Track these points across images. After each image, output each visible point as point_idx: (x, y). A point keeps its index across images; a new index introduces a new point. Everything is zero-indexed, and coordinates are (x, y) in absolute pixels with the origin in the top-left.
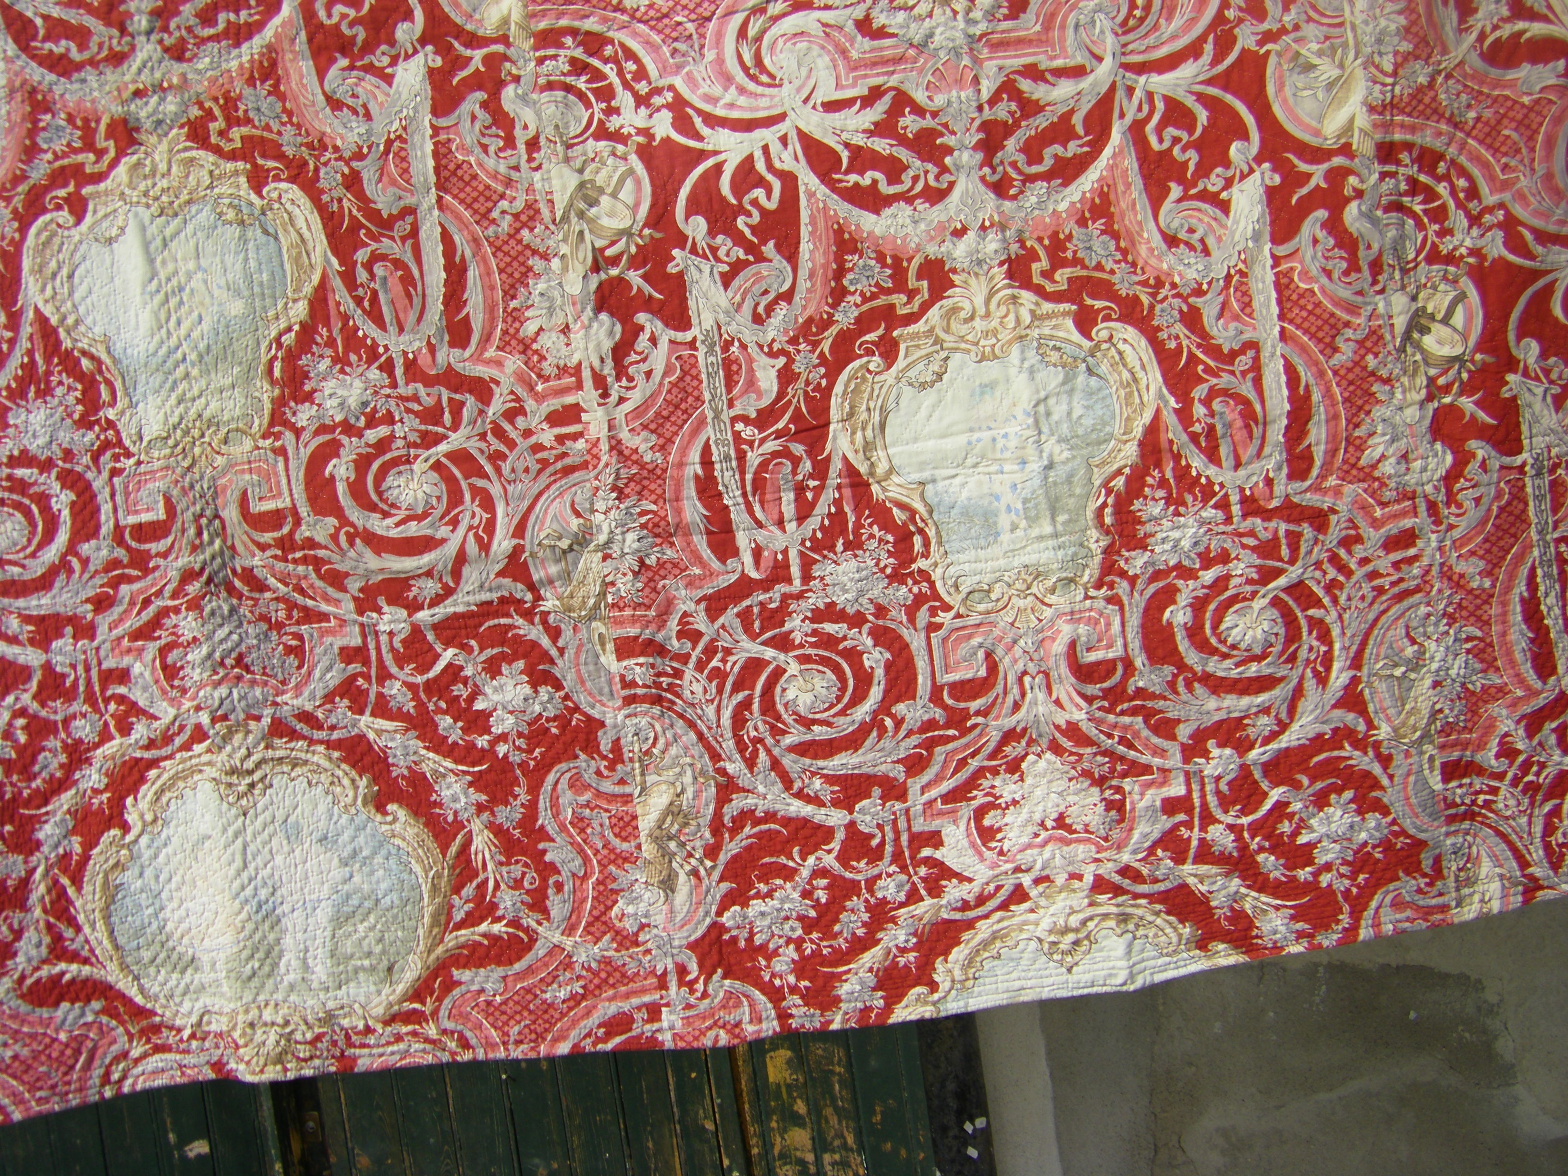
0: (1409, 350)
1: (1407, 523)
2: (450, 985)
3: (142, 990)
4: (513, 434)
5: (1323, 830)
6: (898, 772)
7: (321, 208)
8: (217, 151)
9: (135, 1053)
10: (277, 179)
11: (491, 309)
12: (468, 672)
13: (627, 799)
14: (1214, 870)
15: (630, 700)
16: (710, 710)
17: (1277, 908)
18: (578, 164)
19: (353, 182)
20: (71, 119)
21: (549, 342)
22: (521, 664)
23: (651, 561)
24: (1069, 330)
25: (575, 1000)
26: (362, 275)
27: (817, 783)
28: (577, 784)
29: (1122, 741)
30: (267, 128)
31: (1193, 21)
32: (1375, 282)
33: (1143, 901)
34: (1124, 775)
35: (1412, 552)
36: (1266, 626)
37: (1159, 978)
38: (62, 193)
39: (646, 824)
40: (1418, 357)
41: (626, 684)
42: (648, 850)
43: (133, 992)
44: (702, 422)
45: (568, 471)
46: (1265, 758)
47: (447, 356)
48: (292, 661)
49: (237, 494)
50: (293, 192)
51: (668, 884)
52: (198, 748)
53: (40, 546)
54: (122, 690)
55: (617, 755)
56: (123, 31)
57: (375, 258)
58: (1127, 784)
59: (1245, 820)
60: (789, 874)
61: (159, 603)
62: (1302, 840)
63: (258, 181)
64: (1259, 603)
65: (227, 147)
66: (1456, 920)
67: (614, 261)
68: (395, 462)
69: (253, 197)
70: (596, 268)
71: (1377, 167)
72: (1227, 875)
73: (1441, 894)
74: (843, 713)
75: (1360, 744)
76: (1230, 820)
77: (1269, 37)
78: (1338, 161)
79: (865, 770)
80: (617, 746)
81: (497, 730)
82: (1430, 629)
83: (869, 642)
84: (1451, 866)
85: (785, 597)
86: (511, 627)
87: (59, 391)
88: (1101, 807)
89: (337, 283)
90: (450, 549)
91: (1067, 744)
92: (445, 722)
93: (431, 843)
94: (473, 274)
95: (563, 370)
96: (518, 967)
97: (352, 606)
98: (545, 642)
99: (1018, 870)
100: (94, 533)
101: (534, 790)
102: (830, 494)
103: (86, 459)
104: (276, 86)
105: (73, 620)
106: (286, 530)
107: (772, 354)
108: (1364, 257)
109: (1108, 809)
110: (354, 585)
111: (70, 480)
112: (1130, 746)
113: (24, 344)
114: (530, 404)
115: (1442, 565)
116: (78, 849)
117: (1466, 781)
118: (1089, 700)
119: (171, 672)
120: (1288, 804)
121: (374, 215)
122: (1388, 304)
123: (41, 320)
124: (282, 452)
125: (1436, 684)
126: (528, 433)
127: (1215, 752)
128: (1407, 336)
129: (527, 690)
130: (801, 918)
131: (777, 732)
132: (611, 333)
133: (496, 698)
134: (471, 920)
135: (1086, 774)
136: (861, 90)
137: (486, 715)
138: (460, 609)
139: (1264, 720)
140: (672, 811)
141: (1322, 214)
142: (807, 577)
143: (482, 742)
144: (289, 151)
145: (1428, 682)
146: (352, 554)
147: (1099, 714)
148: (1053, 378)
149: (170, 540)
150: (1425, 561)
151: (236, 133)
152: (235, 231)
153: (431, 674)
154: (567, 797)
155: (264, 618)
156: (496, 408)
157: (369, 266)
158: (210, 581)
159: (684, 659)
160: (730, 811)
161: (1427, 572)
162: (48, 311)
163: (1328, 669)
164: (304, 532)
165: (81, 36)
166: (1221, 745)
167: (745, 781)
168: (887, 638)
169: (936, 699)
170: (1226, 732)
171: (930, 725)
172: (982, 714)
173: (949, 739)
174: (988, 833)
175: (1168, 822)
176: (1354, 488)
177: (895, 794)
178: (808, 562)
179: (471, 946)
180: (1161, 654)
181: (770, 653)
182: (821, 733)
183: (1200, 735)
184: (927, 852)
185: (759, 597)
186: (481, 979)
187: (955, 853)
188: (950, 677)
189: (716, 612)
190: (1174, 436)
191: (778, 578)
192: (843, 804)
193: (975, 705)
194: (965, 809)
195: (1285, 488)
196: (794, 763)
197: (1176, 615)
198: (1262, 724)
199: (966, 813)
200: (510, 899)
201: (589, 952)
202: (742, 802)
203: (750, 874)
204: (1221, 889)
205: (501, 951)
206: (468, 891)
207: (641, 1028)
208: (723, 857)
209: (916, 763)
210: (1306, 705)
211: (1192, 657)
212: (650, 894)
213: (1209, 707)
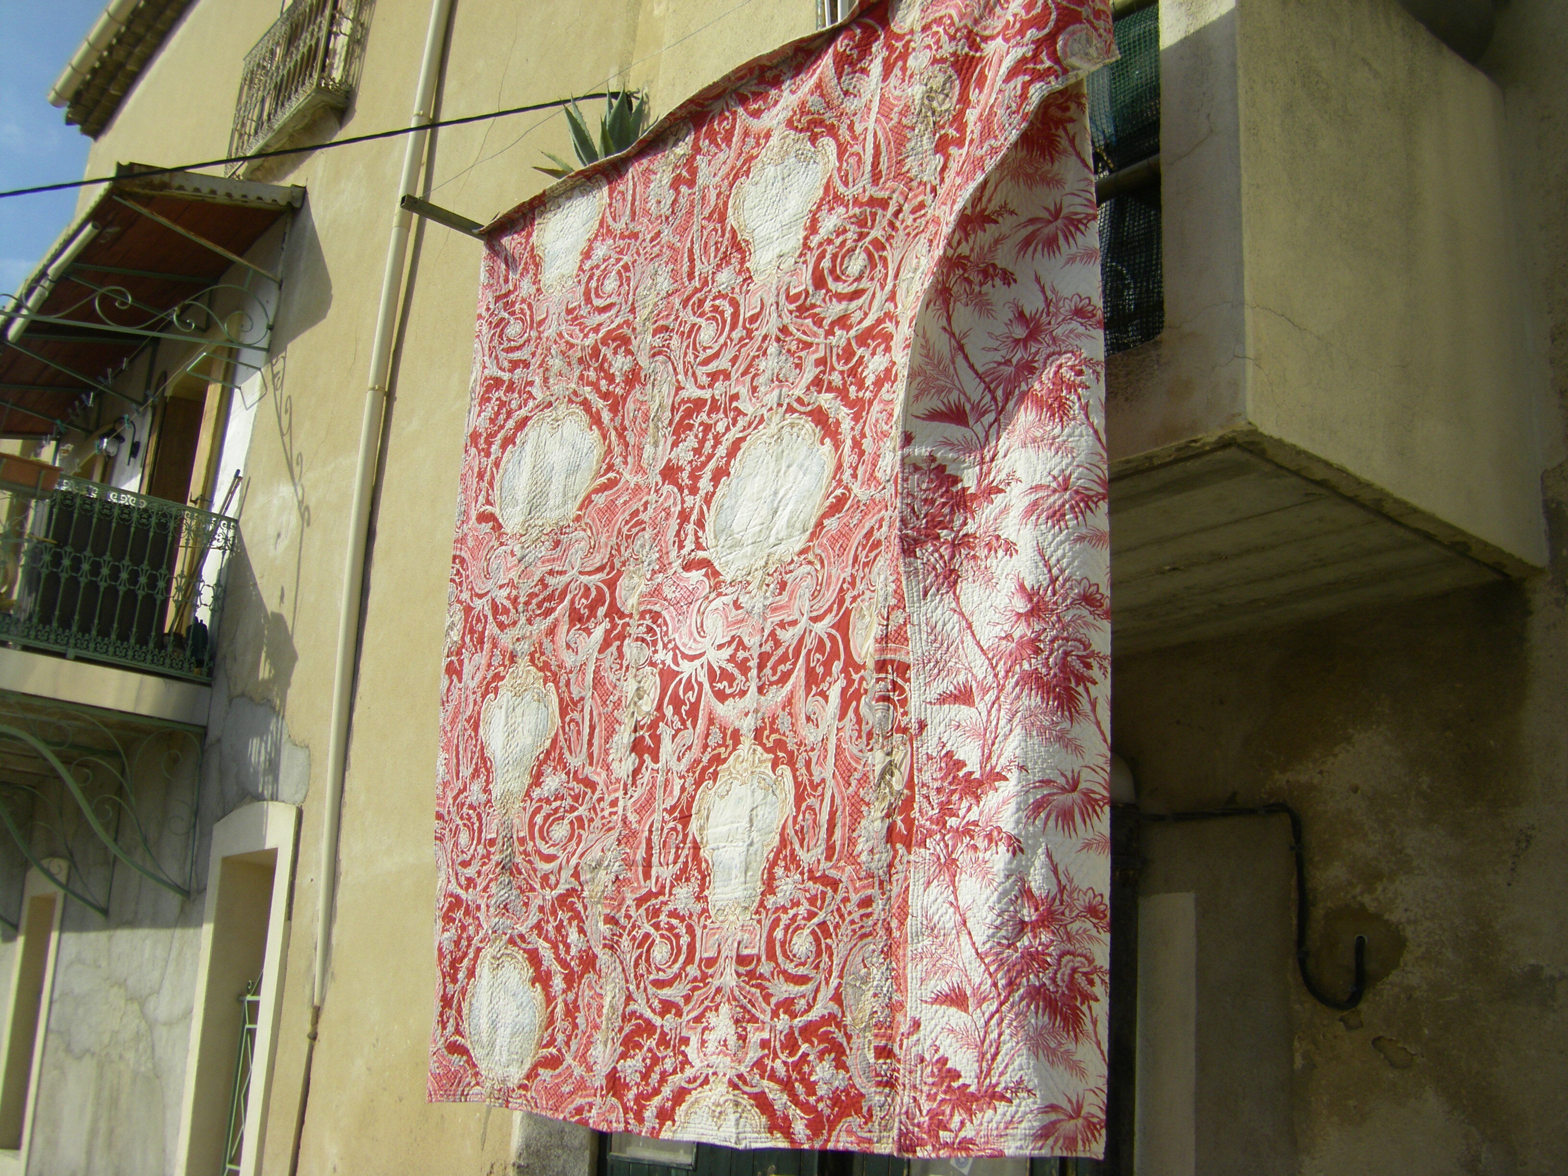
0: (883, 785)
1: (869, 892)
2: (537, 1075)
3: (475, 1054)
4: (598, 810)
5: (821, 1075)
6: (681, 1002)
7: (559, 696)
8: (536, 667)
9: (472, 1083)
10: (550, 681)
11: (600, 748)
12: (565, 923)
13: (601, 996)
14: (776, 1087)
15: (604, 946)
16: (628, 956)
17: (802, 1118)
18: (639, 678)
19: (568, 684)
20: (501, 651)
21: (615, 765)
22: (577, 922)
23: (621, 877)
24: (770, 768)
25: (571, 1093)
26: (567, 728)
27: (656, 1002)
28: (590, 987)
29: (750, 1001)
30: (548, 657)
31: (833, 593)
32: (868, 744)
33: (746, 1096)
34: (748, 1021)
35: (870, 910)
36: (808, 945)
37: (754, 1146)
38: (494, 685)
39: (605, 1010)
40: (887, 790)
41: (604, 938)
42: (603, 1024)
43: (473, 1055)
44: (654, 811)
46: (800, 1025)
47: (586, 769)
48: (524, 909)
50: (552, 687)
51: (606, 1043)
53: (471, 846)
55: (600, 973)
57: (571, 720)
58: (749, 1027)
59: (790, 1060)
60: (640, 1046)
62: (812, 1079)
63: (545, 681)
64: (807, 931)
65: (539, 665)
66: (876, 1151)
67: (642, 727)
68: (558, 819)
69: (543, 689)
70: (635, 731)
71: (875, 676)
72: (782, 1091)
73: (870, 1131)
74: (670, 967)
75: (838, 1025)
76: (784, 1058)
78: (862, 672)
79: (672, 999)
80: (600, 969)
81: (572, 954)
82: (875, 960)
83: (684, 931)
84: (878, 1113)
85: (662, 903)
86: (575, 903)
88: (735, 1037)
89: (560, 731)
92: (560, 947)
93: (544, 1005)
94: (597, 731)
95: (616, 781)
96: (557, 1071)
97: (539, 885)
98: (583, 912)
99: (708, 1066)
101: (579, 986)
102: (686, 851)
103: (483, 807)
107: (680, 778)
108: (865, 728)
109: (738, 1039)
110: (539, 876)
112: (753, 1006)
114: (605, 796)
115: (884, 920)
116: (466, 985)
117: (889, 1061)
118: (739, 975)
120: (808, 1055)
121: (573, 700)
122: (874, 758)
125: (875, 995)
126: (602, 810)
127: (782, 1016)
128: (882, 776)
129: (578, 935)
130: (641, 1072)
131: (648, 972)
132: (634, 763)
133: (571, 937)
134: (546, 1046)
136: (728, 639)
137: (569, 945)
138: (561, 892)
139: (803, 1002)
140: (612, 1005)
141: (854, 704)
142: (671, 894)
143: (568, 958)
144: (554, 668)
145: (871, 993)
147: (742, 984)
148: (759, 794)
149: (496, 846)
150: (875, 916)
151: (542, 659)
153: (557, 922)
154: (587, 992)
155: (520, 887)
156: (596, 797)
157: (569, 724)
158: (503, 867)
159: (624, 928)
160: (628, 1010)
161: (876, 924)
163: (830, 976)
164: (528, 848)
166: (785, 1013)
167: (635, 996)
168: (690, 930)
169: (699, 966)
170: (787, 1005)
171: (695, 979)
172: (712, 976)
173: (699, 988)
174: (703, 1042)
175: (760, 1053)
176: (849, 869)
177: (679, 1014)
178: (672, 886)
179: (546, 1058)
180: (771, 956)
181: (652, 931)
182: (661, 976)
183: (778, 1005)
184: (683, 1048)
185: (653, 901)
186: (545, 1074)
187: (691, 1051)
188: (705, 955)
189: (638, 906)
190: (790, 831)
191: (661, 892)
192: (662, 1015)
193: (710, 971)
194: (700, 1027)
195: (824, 865)
196: (651, 990)
197: (779, 934)
198: (802, 1004)
199: (699, 1030)
200: (560, 1038)
201: (579, 1071)
202: (633, 1006)
203: (630, 1044)
204: (779, 1099)
205: (553, 1062)
206: (550, 1030)
207: (586, 1114)
208: (624, 1033)
209: (688, 999)
210: (820, 996)
211: (780, 959)
212: (600, 1047)
213: (782, 989)
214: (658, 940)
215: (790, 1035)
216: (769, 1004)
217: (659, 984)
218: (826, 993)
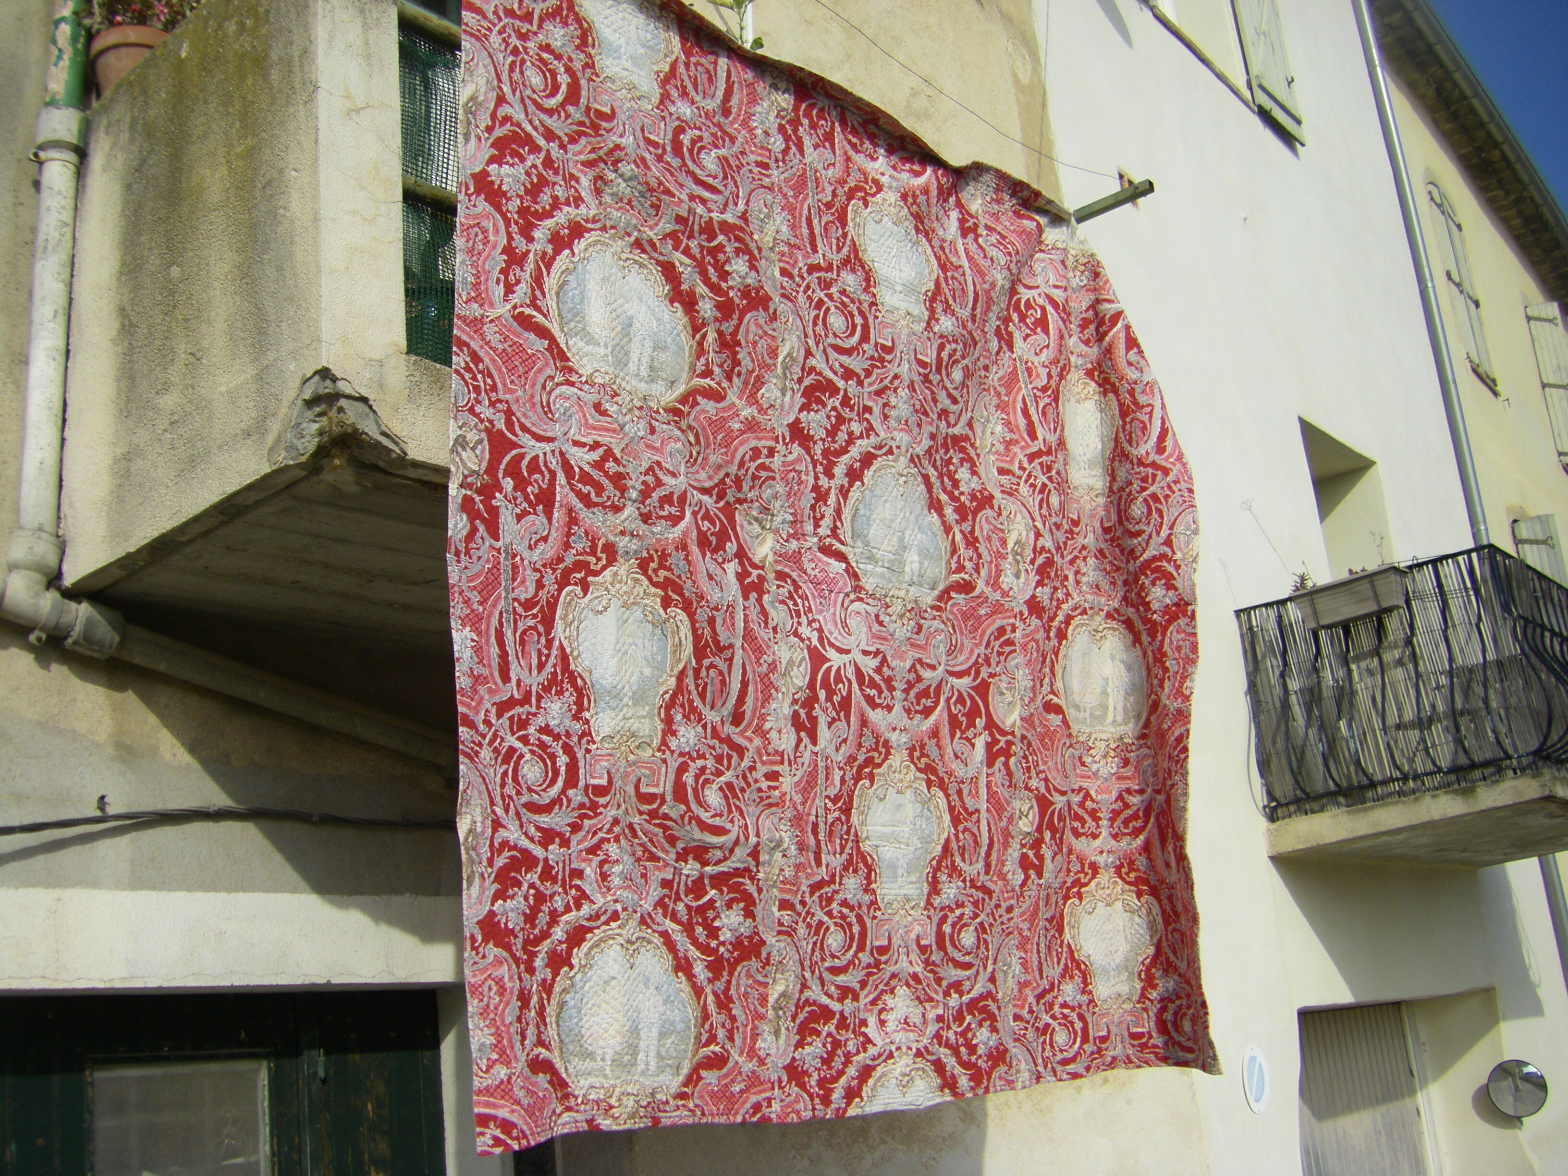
1: (1012, 902)
2: (700, 1078)
3: (566, 1069)
4: (750, 780)
5: (980, 1039)
6: (857, 986)
7: (694, 630)
8: (650, 579)
9: (558, 1111)
10: (676, 606)
11: (754, 711)
12: (718, 904)
13: (765, 985)
14: (948, 1052)
15: (780, 933)
16: (805, 944)
17: (965, 1074)
18: (789, 646)
19: (712, 621)
20: (587, 533)
21: (773, 735)
22: (742, 905)
23: (798, 862)
24: (924, 787)
25: (744, 1092)
26: (703, 673)
27: (833, 988)
28: (749, 975)
29: (928, 984)
30: (679, 577)
31: (968, 659)
32: (1015, 792)
33: (929, 1064)
34: (927, 1001)
35: (1012, 915)
36: (972, 939)
38: (578, 576)
39: (771, 1000)
41: (781, 924)
42: (771, 1014)
43: (562, 1071)
44: (816, 795)
45: (770, 805)
46: (966, 1001)
47: (728, 729)
48: (642, 881)
49: (635, 780)
50: (682, 616)
51: (777, 1033)
52: (613, 925)
53: (549, 786)
54: (578, 882)
55: (767, 962)
56: (623, 496)
57: (712, 666)
58: (927, 1006)
59: (959, 1030)
61: (600, 835)
62: (974, 1042)
63: (666, 603)
64: (972, 928)
65: (655, 579)
67: (797, 702)
68: (707, 781)
69: (661, 611)
70: (792, 703)
72: (952, 1055)
74: (844, 954)
75: (993, 999)
76: (955, 1029)
77: (992, 675)
78: (1010, 737)
79: (848, 985)
80: (768, 958)
81: (722, 939)
82: (1014, 951)
83: (855, 920)
85: (833, 891)
86: (743, 884)
87: (567, 694)
88: (919, 1015)
89: (690, 673)
90: (732, 836)
91: (912, 983)
92: (699, 930)
93: (694, 998)
94: (751, 688)
95: (777, 752)
96: (725, 1071)
97: (674, 856)
98: (756, 895)
99: (891, 1042)
100: (575, 786)
101: (731, 974)
102: (850, 844)
103: (575, 739)
104: (687, 556)
105: (560, 835)
106: (655, 806)
107: (840, 768)
109: (921, 1017)
110: (680, 845)
111: (568, 750)
112: (929, 987)
113: (552, 660)
114: (759, 765)
115: (1018, 923)
116: (550, 976)
117: (1019, 1023)
118: (922, 962)
119: (604, 877)
120: (971, 1024)
121: (717, 642)
123: (562, 648)
124: (664, 761)
125: (1014, 976)
126: (756, 781)
127: (953, 995)
129: (741, 919)
130: (822, 1058)
131: (823, 960)
132: (794, 739)
133: (725, 921)
134: (707, 1044)
135: (918, 998)
136: (874, 649)
137: (718, 929)
138: (726, 869)
139: (967, 983)
140: (783, 995)
141: (1002, 759)
142: (841, 884)
143: (713, 944)
144: (687, 594)
145: (1012, 975)
146: (688, 828)
148: (918, 808)
149: (608, 798)
150: (1015, 921)
151: (662, 573)
152: (650, 627)
153: (700, 902)
154: (743, 981)
156: (746, 763)
157: (708, 669)
160: (803, 998)
161: (1015, 926)
162: (565, 643)
163: (987, 963)
164: (665, 809)
165: (599, 489)
166: (955, 992)
167: (809, 983)
168: (860, 919)
169: (872, 953)
170: (957, 986)
171: (869, 966)
172: (886, 963)
173: (874, 974)
174: (882, 1023)
175: (937, 1026)
176: (1000, 883)
177: (856, 998)
178: (841, 876)
179: (708, 1057)
180: (941, 946)
181: (826, 919)
182: (837, 963)
183: (950, 986)
184: (863, 1029)
185: (826, 889)
186: (710, 1077)
187: (871, 1030)
188: (877, 943)
189: (812, 894)
190: (954, 845)
191: (832, 881)
192: (841, 1000)
193: (883, 958)
194: (876, 1009)
195: (983, 877)
196: (827, 976)
197: (947, 929)
198: (967, 985)
199: (876, 1011)
200: (721, 1034)
201: (748, 1067)
202: (807, 993)
203: (805, 1032)
204: (950, 1062)
205: (718, 1062)
206: (707, 1026)
207: (765, 1111)
208: (798, 1021)
209: (863, 984)
210: (979, 978)
211: (950, 949)
212: (770, 1038)
213: (953, 974)
214: (833, 928)
215: (960, 1011)
216: (940, 985)
217: (835, 971)
218: (983, 977)
